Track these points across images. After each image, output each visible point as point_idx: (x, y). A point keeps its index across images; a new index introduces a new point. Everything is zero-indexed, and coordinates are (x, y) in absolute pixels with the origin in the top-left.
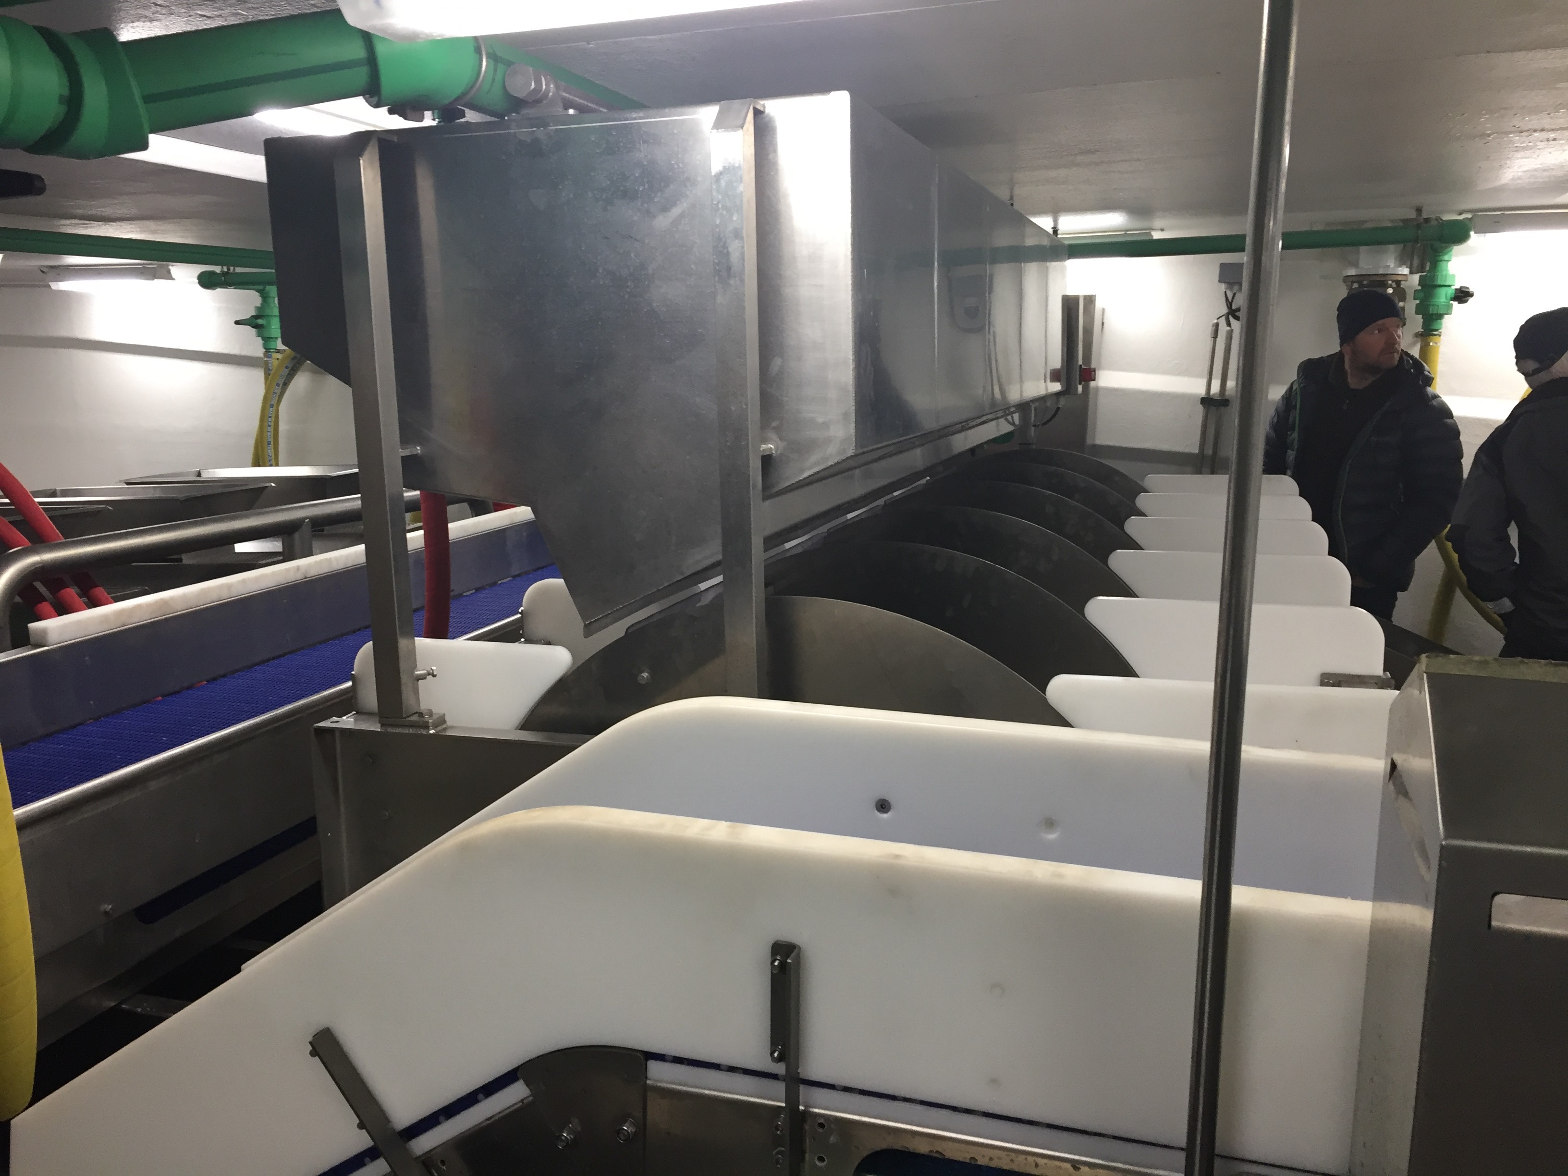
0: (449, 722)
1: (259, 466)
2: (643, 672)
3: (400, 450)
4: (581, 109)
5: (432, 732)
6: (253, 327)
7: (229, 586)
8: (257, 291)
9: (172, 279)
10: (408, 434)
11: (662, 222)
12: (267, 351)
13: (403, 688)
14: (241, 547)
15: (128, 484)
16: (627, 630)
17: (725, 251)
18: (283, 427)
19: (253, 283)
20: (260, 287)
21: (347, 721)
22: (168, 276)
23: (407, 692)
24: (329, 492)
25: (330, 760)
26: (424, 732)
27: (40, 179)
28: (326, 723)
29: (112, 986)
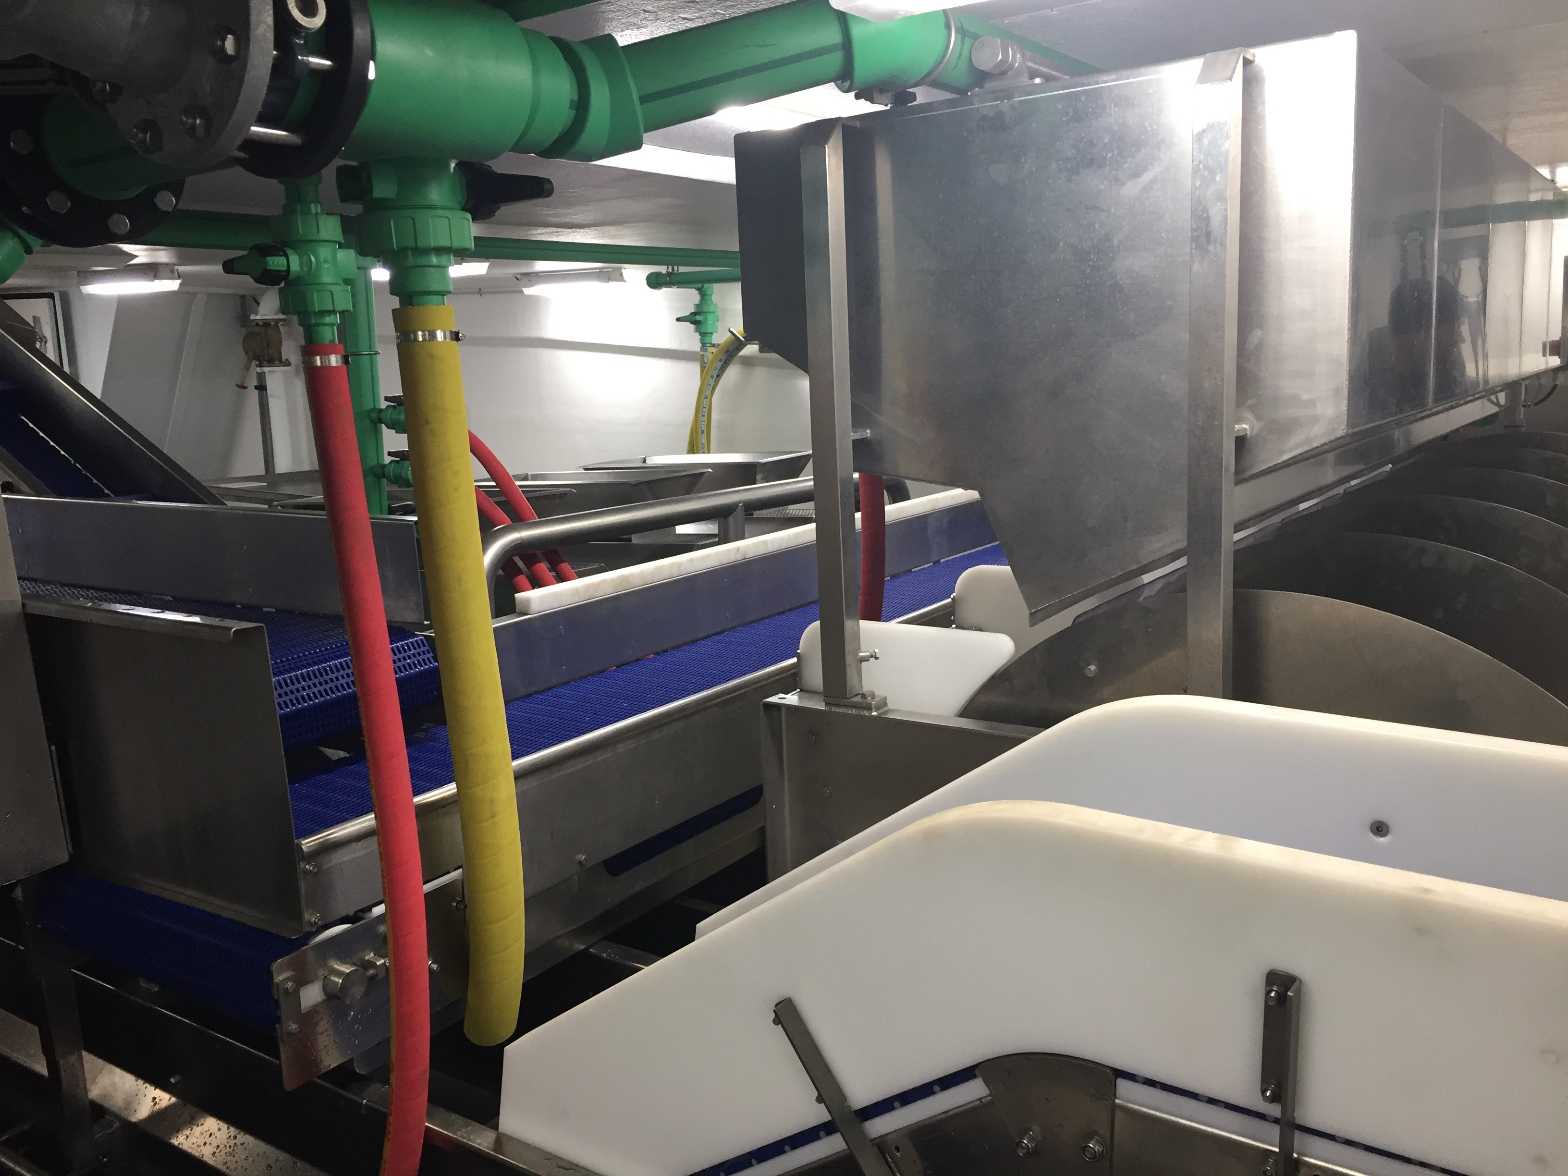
0: (890, 706)
1: (694, 453)
2: (1090, 664)
3: (852, 434)
4: (1047, 78)
5: (874, 714)
6: (692, 323)
7: (679, 565)
8: (698, 289)
9: (623, 280)
10: (859, 417)
11: (1131, 189)
12: (704, 345)
13: (848, 670)
14: (681, 529)
15: (586, 469)
16: (1075, 619)
17: (1205, 215)
18: (715, 417)
19: (693, 282)
20: (700, 286)
21: (792, 699)
22: (620, 278)
23: (851, 672)
24: (759, 477)
25: (776, 735)
26: (867, 713)
27: (549, 181)
28: (774, 699)
29: (583, 931)
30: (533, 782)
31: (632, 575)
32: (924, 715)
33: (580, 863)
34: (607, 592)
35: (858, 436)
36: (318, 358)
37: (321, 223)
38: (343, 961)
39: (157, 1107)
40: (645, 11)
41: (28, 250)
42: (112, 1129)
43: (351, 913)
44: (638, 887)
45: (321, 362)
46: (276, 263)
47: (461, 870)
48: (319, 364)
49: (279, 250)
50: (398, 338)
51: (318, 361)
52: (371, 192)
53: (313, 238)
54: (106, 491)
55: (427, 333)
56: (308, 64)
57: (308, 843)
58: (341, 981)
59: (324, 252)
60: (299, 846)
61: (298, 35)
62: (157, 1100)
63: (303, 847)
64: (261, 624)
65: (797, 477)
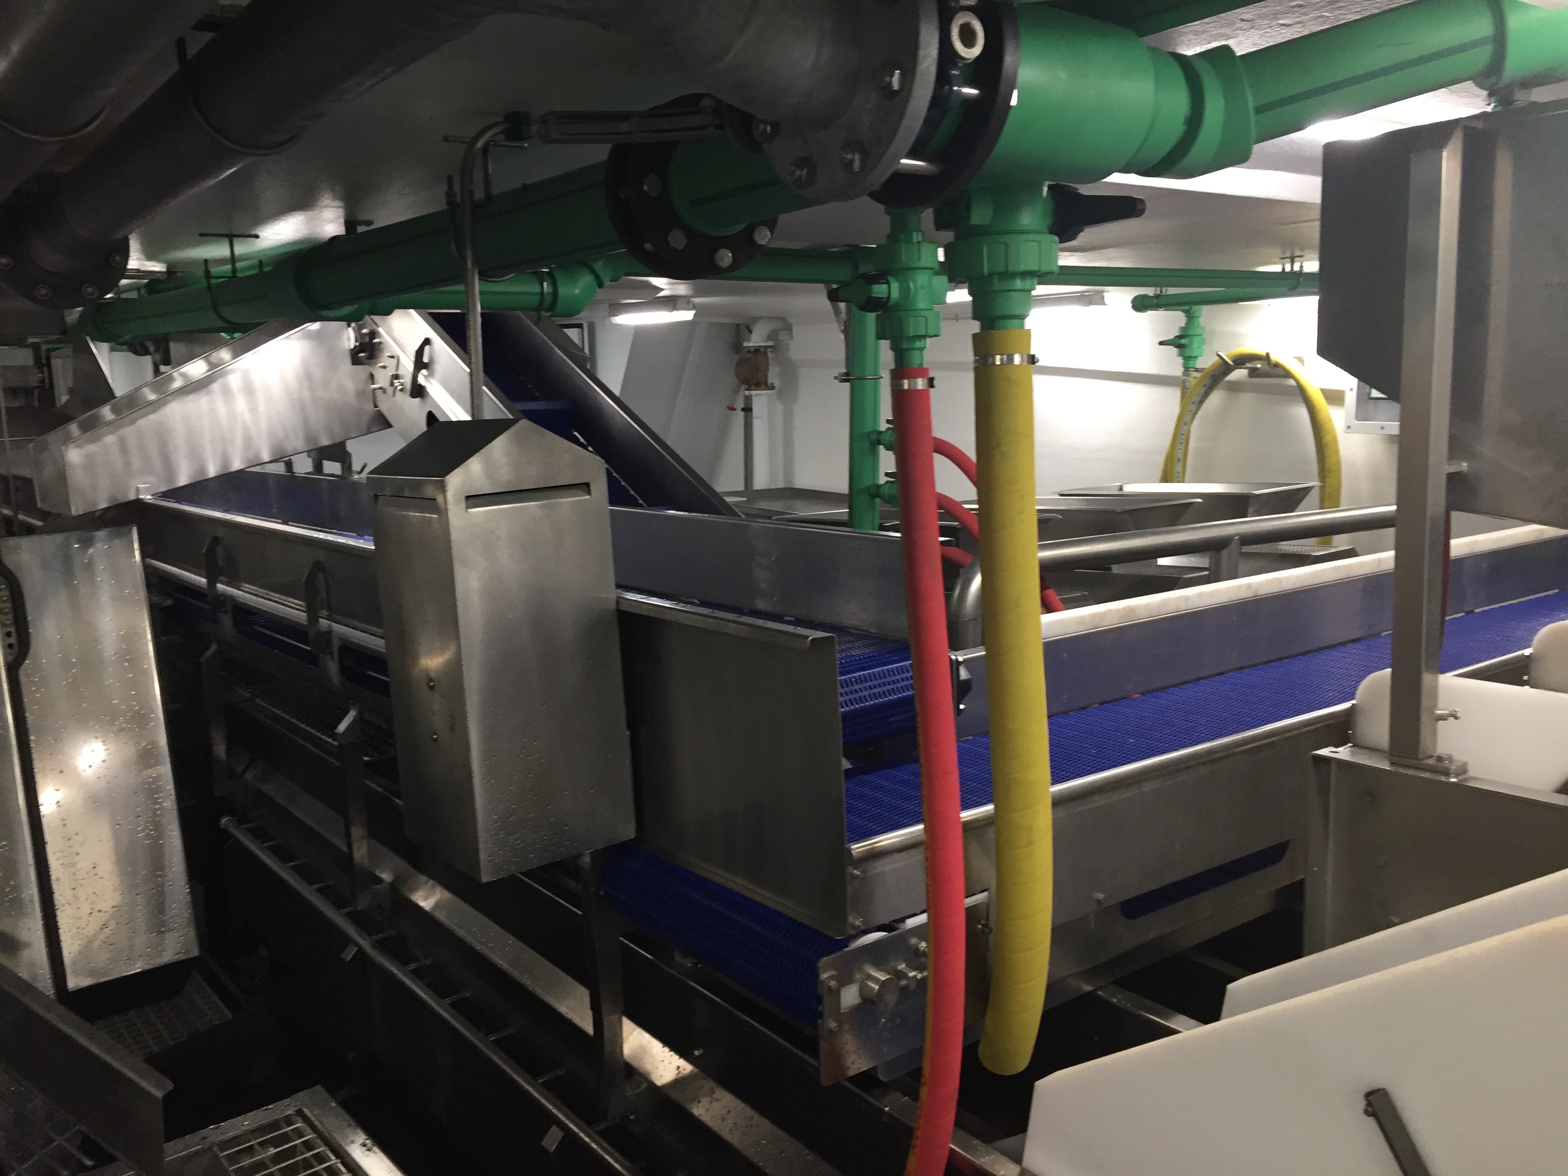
0: (1472, 773)
1: (1167, 482)
3: (1447, 466)
5: (1454, 780)
6: (1176, 347)
7: (1187, 599)
8: (1183, 311)
9: (1104, 304)
10: (1457, 447)
12: (1187, 370)
13: (1422, 727)
14: (1162, 561)
15: (1061, 495)
18: (1192, 444)
19: (1181, 304)
20: (1187, 308)
21: (1343, 753)
22: (1101, 302)
23: (1425, 732)
24: (1251, 510)
25: (1324, 790)
26: (1443, 779)
27: (1141, 203)
28: (1325, 752)
29: (1091, 974)
31: (1138, 607)
32: (1517, 787)
33: (1099, 901)
34: (1111, 623)
35: (1453, 469)
36: (906, 382)
37: (923, 249)
38: (879, 966)
39: (680, 1075)
41: (600, 285)
42: (639, 1090)
43: (887, 922)
44: (1152, 935)
45: (909, 386)
46: (879, 290)
47: (986, 894)
48: (906, 387)
49: (881, 277)
50: (976, 361)
51: (906, 385)
52: (968, 217)
53: (915, 265)
54: (641, 502)
55: (1005, 357)
56: (960, 93)
57: (858, 848)
58: (877, 987)
59: (922, 279)
60: (849, 851)
61: (955, 66)
62: (681, 1069)
63: (852, 852)
64: (831, 634)
65: (1292, 512)
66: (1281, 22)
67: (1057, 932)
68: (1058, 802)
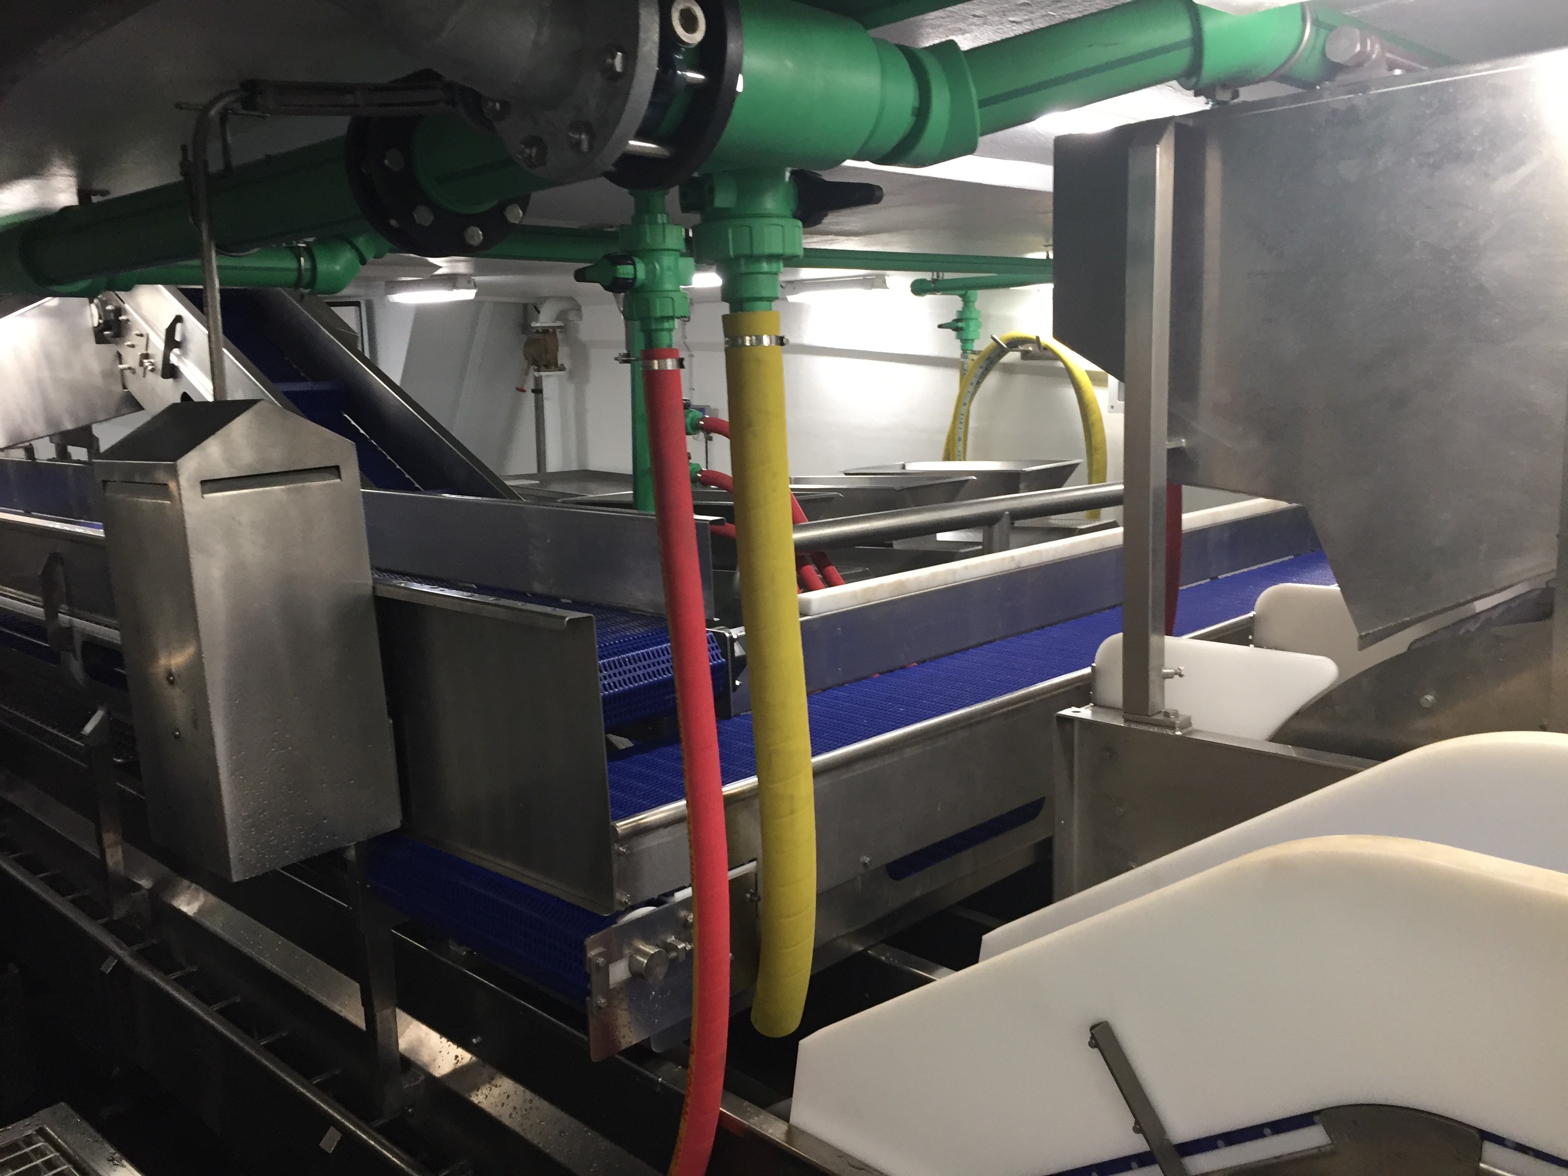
0: (1195, 725)
1: (949, 460)
2: (1427, 694)
3: (1167, 443)
4: (1408, 70)
5: (1179, 733)
6: (953, 330)
7: (954, 572)
8: (961, 296)
9: (886, 287)
10: (1175, 425)
11: (1503, 185)
12: (964, 351)
13: (1151, 686)
14: (942, 537)
15: (846, 474)
16: (1411, 645)
18: (972, 424)
19: (957, 288)
20: (963, 292)
21: (1085, 713)
22: (883, 285)
23: (1153, 689)
24: (1021, 486)
25: (1068, 748)
26: (1170, 732)
27: (879, 188)
28: (1068, 712)
29: (861, 934)
30: (826, 781)
31: (908, 580)
32: (1233, 738)
33: (865, 864)
34: (884, 597)
35: (1172, 445)
36: (656, 362)
37: (667, 231)
38: (647, 941)
39: (459, 1065)
40: (975, 16)
41: (363, 261)
42: (417, 1083)
43: (656, 897)
44: (918, 893)
45: (659, 367)
46: (625, 271)
47: (754, 864)
48: (656, 367)
49: (627, 258)
50: (726, 342)
51: (656, 365)
52: (712, 201)
53: (660, 247)
54: (417, 486)
55: (754, 338)
56: (684, 78)
57: (622, 825)
58: (646, 961)
59: (667, 260)
60: (614, 829)
61: (678, 50)
62: (459, 1058)
63: (618, 829)
64: (588, 615)
65: (1061, 487)
66: (1011, 19)
67: (824, 898)
68: (819, 772)
